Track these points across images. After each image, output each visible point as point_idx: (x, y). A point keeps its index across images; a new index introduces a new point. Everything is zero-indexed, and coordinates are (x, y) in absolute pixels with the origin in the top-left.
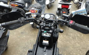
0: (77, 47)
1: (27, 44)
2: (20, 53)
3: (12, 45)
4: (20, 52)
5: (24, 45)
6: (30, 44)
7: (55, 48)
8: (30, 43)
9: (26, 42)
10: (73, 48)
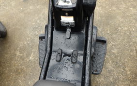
0: (131, 15)
1: (38, 21)
2: (29, 39)
3: (13, 27)
4: (29, 37)
5: (33, 23)
6: (43, 21)
7: (90, 28)
8: (44, 18)
9: (37, 18)
10: (123, 17)
